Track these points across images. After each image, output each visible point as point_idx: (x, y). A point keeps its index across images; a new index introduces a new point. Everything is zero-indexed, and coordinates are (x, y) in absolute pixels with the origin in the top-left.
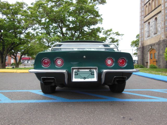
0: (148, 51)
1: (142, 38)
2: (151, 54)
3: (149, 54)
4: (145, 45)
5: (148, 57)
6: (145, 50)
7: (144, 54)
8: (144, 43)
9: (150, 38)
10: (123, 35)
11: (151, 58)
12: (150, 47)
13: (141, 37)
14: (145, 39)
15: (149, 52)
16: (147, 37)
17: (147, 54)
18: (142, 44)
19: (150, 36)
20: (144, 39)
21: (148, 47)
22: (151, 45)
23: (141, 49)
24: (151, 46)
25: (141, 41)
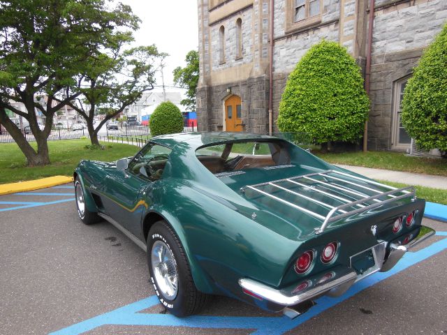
0: (222, 100)
1: (207, 65)
2: (228, 108)
3: (224, 107)
4: (214, 83)
5: (222, 115)
6: (214, 97)
7: (212, 106)
8: (210, 77)
9: (226, 68)
11: (230, 118)
12: (228, 90)
13: (204, 63)
14: (213, 68)
15: (224, 103)
16: (218, 63)
17: (219, 107)
18: (208, 81)
19: (227, 63)
20: (210, 68)
21: (221, 89)
22: (230, 86)
23: (205, 94)
24: (230, 88)
25: (205, 73)
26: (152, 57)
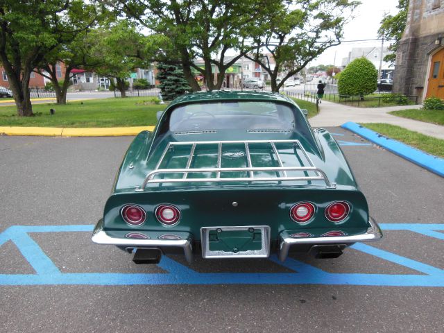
0: (428, 54)
1: (418, 11)
2: (435, 64)
3: (430, 63)
4: (423, 33)
5: (425, 73)
6: (419, 51)
7: (415, 62)
8: (420, 25)
9: (439, 13)
10: (358, 3)
11: (435, 77)
12: (437, 42)
13: (414, 8)
14: (425, 14)
15: (430, 58)
16: (431, 7)
17: (424, 64)
18: (415, 32)
19: (442, 6)
20: (421, 14)
21: (428, 41)
22: (440, 36)
23: (407, 48)
24: (440, 39)
25: (413, 21)
26: (341, 7)
